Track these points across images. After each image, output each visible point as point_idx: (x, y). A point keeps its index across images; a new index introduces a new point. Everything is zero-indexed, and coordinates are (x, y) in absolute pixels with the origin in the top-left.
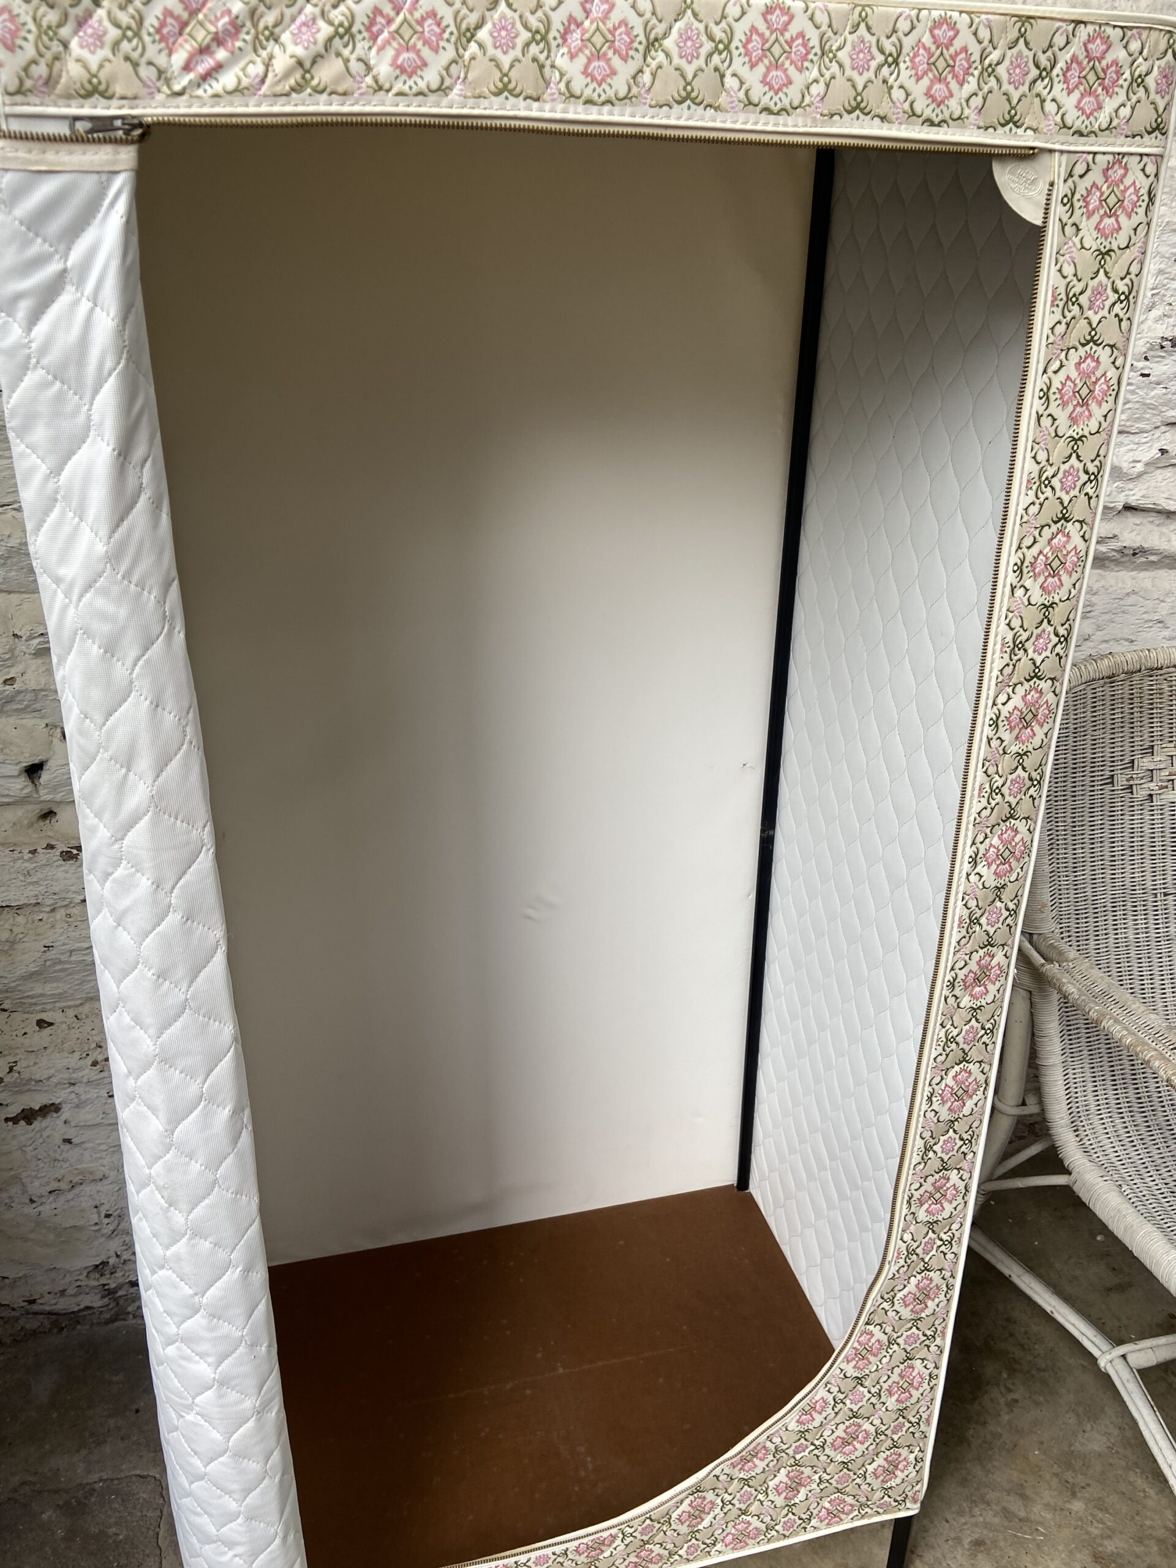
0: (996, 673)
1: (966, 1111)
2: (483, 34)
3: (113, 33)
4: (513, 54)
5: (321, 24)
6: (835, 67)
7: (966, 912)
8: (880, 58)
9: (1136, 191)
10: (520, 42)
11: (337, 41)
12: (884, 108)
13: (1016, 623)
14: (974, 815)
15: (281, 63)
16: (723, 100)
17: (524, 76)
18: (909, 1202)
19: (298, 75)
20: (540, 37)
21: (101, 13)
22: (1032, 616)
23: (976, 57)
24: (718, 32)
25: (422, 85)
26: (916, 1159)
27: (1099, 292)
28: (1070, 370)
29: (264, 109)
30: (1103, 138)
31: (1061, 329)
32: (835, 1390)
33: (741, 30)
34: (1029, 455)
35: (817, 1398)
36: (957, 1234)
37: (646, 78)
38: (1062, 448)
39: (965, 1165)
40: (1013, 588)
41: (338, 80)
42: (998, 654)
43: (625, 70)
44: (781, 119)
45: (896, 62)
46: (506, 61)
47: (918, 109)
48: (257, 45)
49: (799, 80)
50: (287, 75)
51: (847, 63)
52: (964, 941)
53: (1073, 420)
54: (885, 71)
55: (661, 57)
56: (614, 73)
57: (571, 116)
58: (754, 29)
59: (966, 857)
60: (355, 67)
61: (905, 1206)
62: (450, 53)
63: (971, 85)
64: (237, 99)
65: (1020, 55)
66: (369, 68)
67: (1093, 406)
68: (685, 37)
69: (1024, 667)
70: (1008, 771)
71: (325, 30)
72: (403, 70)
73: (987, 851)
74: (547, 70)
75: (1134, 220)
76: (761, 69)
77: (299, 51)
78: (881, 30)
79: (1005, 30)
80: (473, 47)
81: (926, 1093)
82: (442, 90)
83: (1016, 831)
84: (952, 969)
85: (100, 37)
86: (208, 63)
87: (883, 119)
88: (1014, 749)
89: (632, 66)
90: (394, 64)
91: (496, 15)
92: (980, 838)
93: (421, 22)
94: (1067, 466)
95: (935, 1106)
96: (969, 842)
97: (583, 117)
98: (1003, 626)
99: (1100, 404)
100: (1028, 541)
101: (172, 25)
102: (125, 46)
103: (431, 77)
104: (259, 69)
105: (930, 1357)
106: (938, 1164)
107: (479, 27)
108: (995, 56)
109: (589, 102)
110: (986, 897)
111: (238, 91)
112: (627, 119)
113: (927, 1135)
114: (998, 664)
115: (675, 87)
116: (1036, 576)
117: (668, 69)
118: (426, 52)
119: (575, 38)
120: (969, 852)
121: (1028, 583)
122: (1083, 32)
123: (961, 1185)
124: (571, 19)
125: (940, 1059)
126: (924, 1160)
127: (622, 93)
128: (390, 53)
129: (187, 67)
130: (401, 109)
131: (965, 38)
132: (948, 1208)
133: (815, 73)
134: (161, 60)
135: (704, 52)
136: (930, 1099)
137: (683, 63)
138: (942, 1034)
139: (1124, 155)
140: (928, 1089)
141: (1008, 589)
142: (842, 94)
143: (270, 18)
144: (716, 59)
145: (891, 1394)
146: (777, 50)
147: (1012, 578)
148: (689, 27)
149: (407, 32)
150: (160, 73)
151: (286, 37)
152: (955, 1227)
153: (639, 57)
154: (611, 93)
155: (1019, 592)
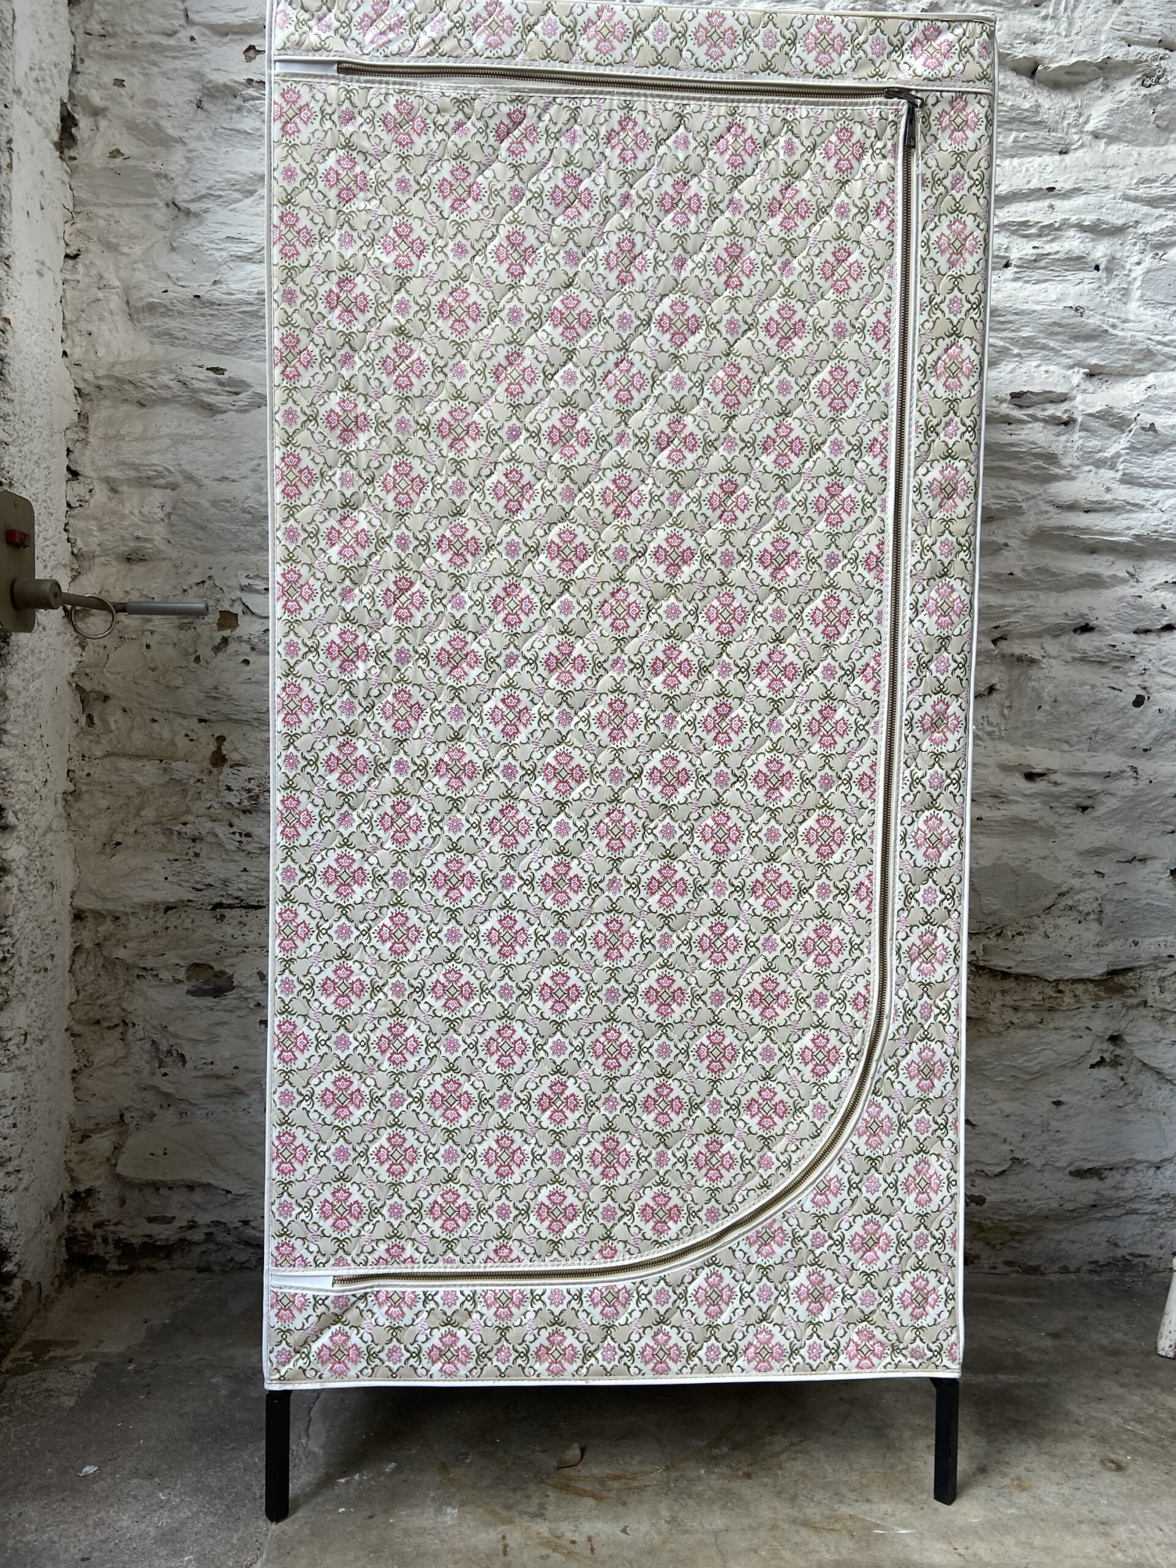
0: (913, 449)
1: (943, 861)
2: (537, 28)
3: (336, 24)
4: (554, 38)
5: (447, 21)
6: (753, 46)
7: (914, 655)
8: (783, 41)
9: (976, 116)
10: (558, 32)
11: (455, 30)
12: (787, 68)
13: (926, 410)
14: (910, 567)
15: (424, 40)
16: (681, 64)
17: (560, 50)
18: (898, 953)
19: (432, 47)
20: (570, 29)
21: (331, 15)
22: (940, 408)
23: (848, 39)
24: (678, 27)
25: (501, 53)
26: (899, 905)
27: (958, 179)
28: (944, 228)
29: (412, 63)
30: (946, 82)
31: (932, 201)
32: (848, 1168)
33: (692, 27)
34: (919, 286)
35: (831, 1175)
36: (954, 1004)
37: (634, 51)
38: (945, 283)
39: (949, 923)
40: (920, 383)
41: (454, 49)
42: (913, 434)
43: (620, 47)
44: (718, 75)
45: (794, 43)
46: (549, 42)
47: (810, 69)
48: (412, 31)
49: (729, 53)
50: (426, 47)
51: (761, 44)
52: (915, 683)
53: (952, 264)
54: (787, 48)
55: (643, 40)
56: (613, 48)
57: (587, 71)
58: (700, 25)
59: (908, 606)
60: (463, 43)
61: (895, 957)
62: (518, 37)
63: (847, 54)
64: (397, 58)
65: (878, 38)
66: (471, 44)
67: (966, 255)
68: (658, 30)
69: (938, 447)
70: (935, 533)
71: (450, 24)
72: (490, 45)
73: (927, 602)
74: (574, 47)
75: (978, 134)
76: (705, 47)
77: (434, 35)
78: (783, 26)
79: (865, 24)
80: (531, 34)
81: (899, 833)
82: (512, 56)
83: (953, 590)
84: (908, 708)
85: (329, 27)
86: (384, 39)
87: (786, 75)
88: (939, 515)
89: (625, 45)
90: (485, 42)
91: (546, 18)
92: (919, 589)
93: (503, 21)
94: (951, 296)
95: (910, 847)
96: (909, 591)
97: (594, 71)
98: (915, 413)
99: (971, 254)
100: (928, 349)
101: (367, 21)
102: (342, 30)
103: (506, 49)
104: (412, 44)
105: (944, 1154)
106: (921, 916)
107: (535, 24)
108: (861, 39)
109: (598, 64)
110: (931, 645)
111: (398, 54)
112: (621, 73)
113: (906, 878)
114: (915, 443)
115: (652, 56)
116: (938, 377)
117: (647, 47)
118: (504, 37)
119: (591, 31)
120: (910, 599)
121: (932, 381)
122: (921, 25)
123: (950, 946)
124: (589, 20)
125: (908, 798)
126: (906, 908)
127: (618, 59)
128: (484, 36)
129: (372, 42)
130: (488, 65)
131: (839, 28)
132: (940, 970)
133: (740, 49)
134: (359, 38)
135: (669, 38)
136: (903, 839)
137: (656, 44)
138: (907, 773)
139: (964, 93)
140: (900, 829)
141: (915, 384)
142: (757, 61)
143: (419, 18)
144: (677, 42)
145: (908, 1191)
146: (715, 37)
147: (918, 376)
148: (661, 25)
149: (494, 26)
150: (358, 44)
151: (427, 28)
152: (950, 994)
153: (629, 40)
154: (611, 60)
155: (926, 387)
